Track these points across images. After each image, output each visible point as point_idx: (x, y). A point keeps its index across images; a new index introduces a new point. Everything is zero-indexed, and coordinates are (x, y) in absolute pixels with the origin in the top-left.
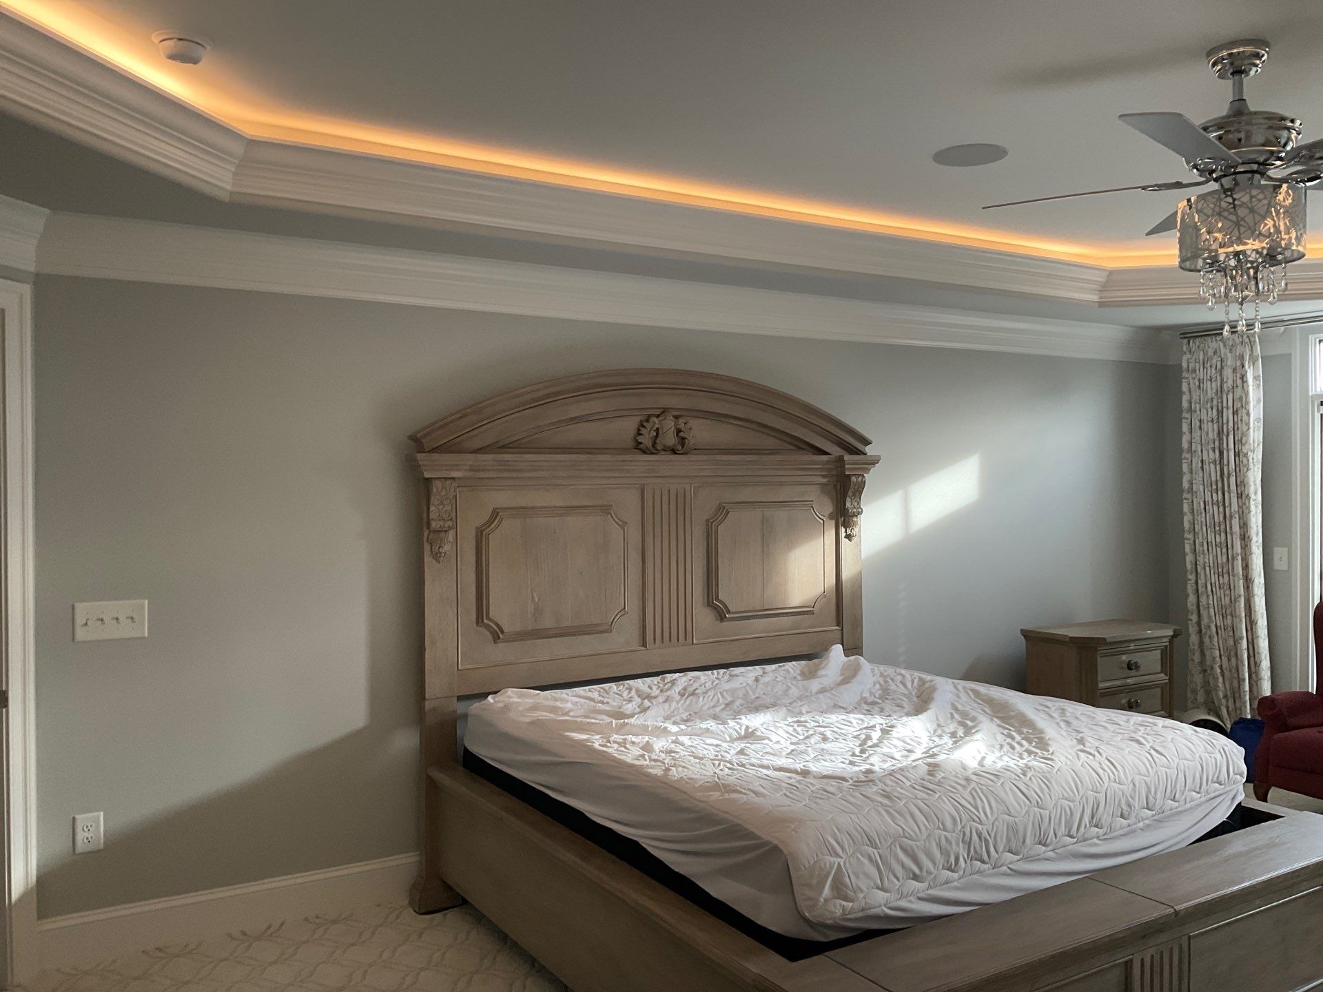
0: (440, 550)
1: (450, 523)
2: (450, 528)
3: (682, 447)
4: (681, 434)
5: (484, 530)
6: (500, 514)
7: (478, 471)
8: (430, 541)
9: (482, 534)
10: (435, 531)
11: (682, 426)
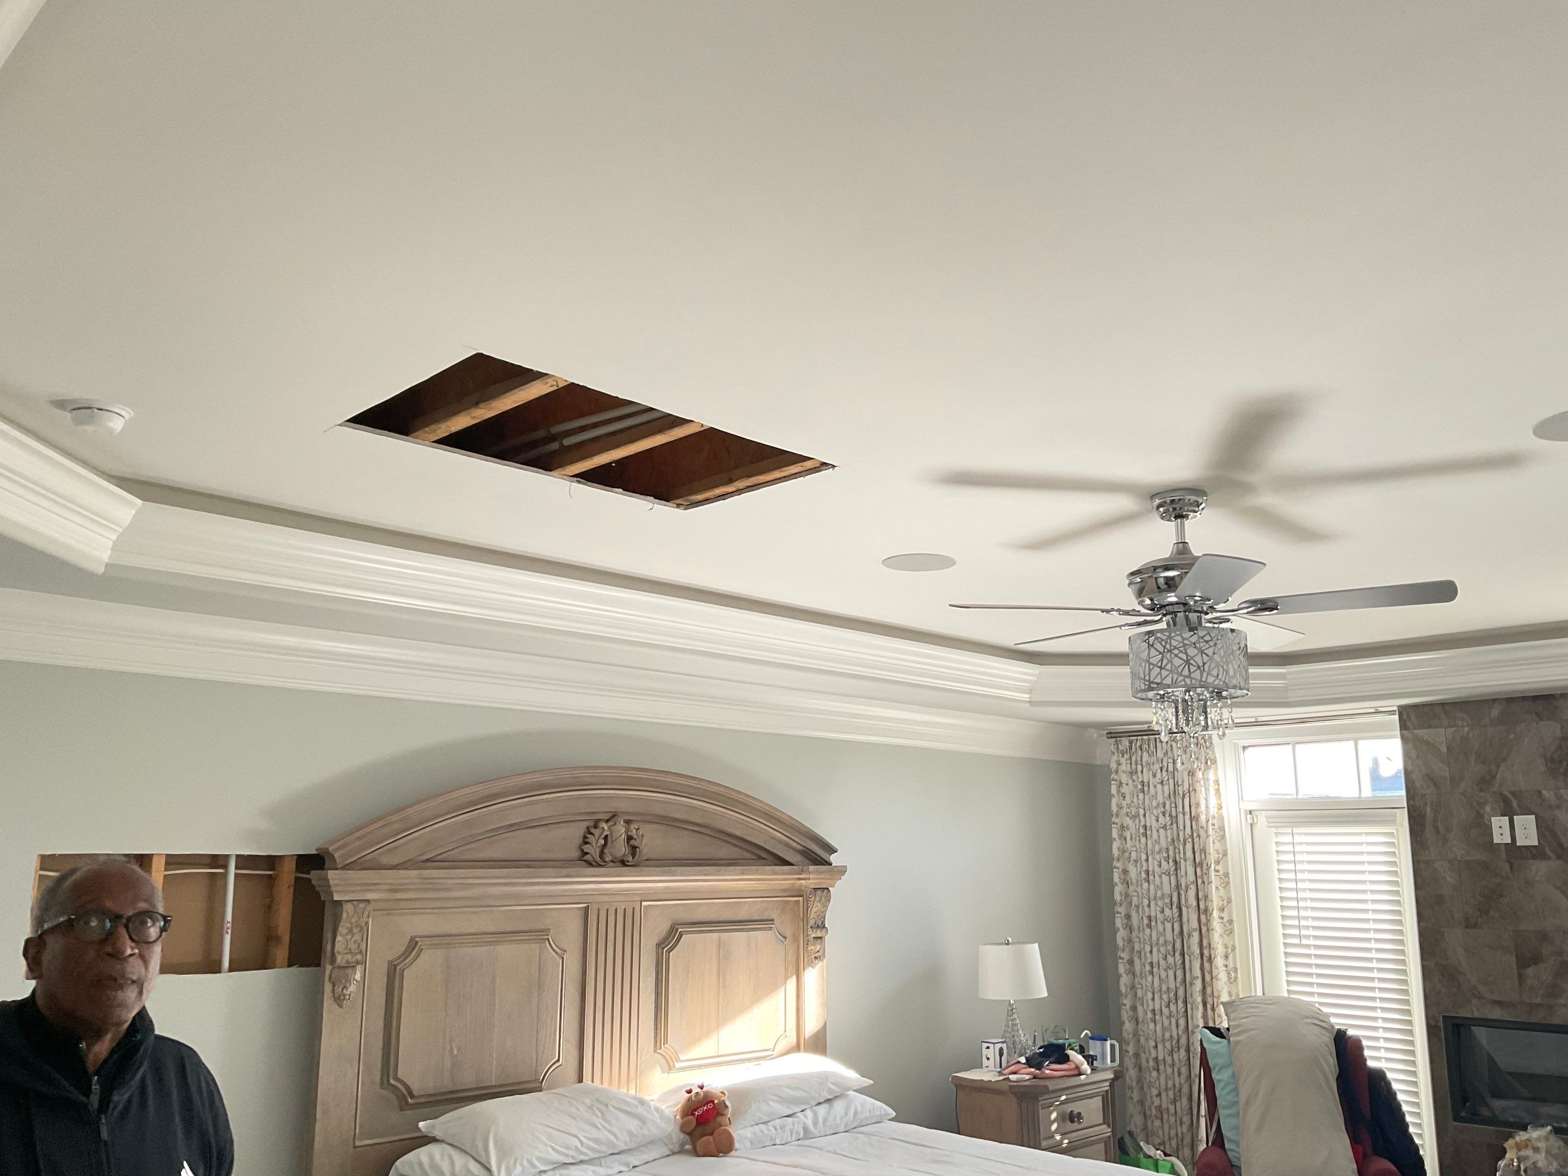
0: (344, 991)
1: (359, 957)
2: (358, 963)
3: (633, 859)
4: (633, 842)
5: (399, 964)
6: (420, 943)
7: (396, 891)
8: (333, 980)
9: (395, 969)
10: (340, 967)
11: (633, 833)
